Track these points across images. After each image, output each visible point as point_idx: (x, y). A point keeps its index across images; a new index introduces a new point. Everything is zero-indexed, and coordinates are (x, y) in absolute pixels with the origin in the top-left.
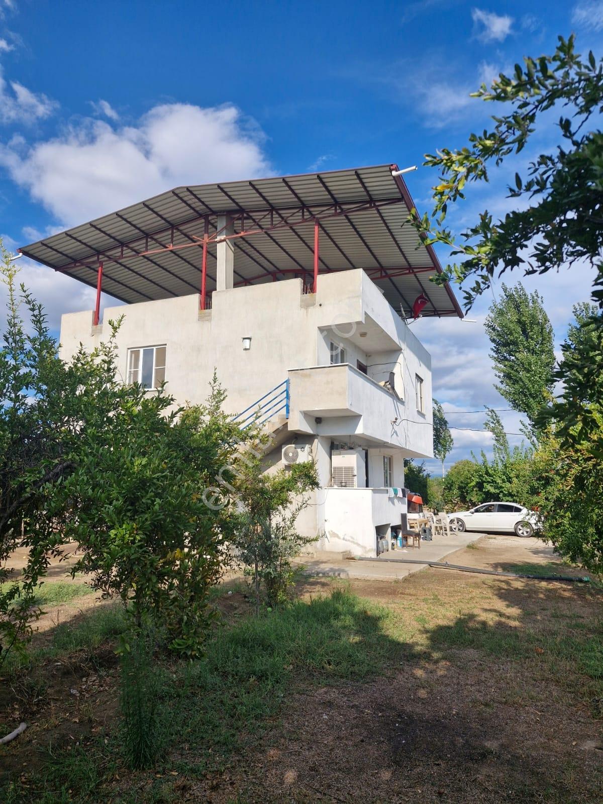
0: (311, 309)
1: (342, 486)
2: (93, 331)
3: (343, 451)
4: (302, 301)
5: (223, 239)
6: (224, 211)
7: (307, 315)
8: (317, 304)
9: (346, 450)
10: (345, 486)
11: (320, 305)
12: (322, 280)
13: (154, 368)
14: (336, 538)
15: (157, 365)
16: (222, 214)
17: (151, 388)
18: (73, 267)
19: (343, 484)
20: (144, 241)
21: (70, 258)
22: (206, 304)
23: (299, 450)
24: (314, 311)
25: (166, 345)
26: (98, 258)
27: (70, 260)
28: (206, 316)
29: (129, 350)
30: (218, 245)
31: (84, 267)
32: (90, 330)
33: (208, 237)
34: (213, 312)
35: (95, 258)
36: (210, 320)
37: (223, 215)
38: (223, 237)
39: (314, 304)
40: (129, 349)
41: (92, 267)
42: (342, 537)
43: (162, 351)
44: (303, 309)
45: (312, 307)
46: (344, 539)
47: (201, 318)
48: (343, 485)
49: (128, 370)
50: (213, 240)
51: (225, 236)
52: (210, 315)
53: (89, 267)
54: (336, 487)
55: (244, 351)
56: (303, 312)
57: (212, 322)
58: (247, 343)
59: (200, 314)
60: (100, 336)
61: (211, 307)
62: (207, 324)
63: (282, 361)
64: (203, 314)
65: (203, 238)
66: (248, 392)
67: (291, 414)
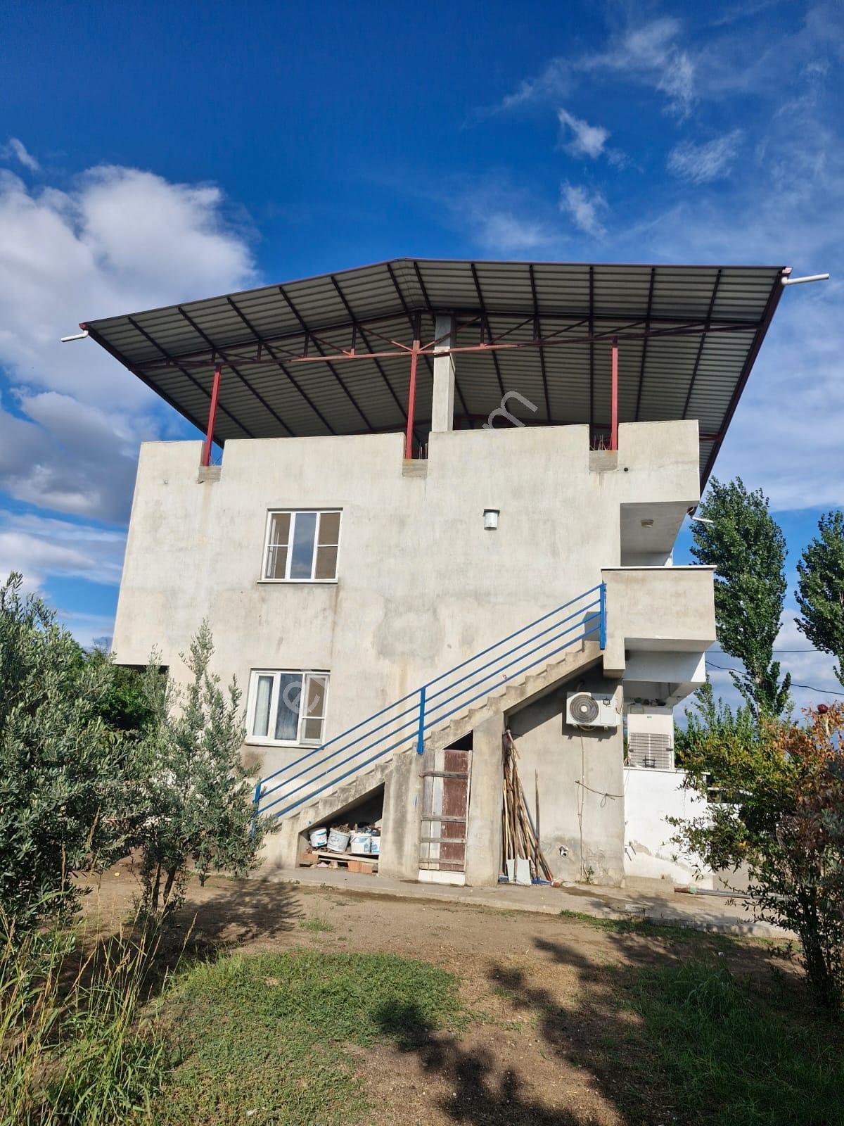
0: (608, 475)
1: (646, 766)
2: (201, 474)
3: (646, 708)
4: (592, 460)
5: (447, 351)
6: (449, 309)
7: (601, 483)
8: (618, 468)
9: (655, 706)
10: (653, 767)
11: (626, 470)
12: (628, 432)
13: (316, 545)
14: (644, 854)
15: (320, 542)
16: (446, 312)
17: (310, 577)
18: (164, 367)
19: (650, 763)
20: (303, 339)
21: (163, 351)
22: (418, 448)
23: (600, 703)
24: (613, 479)
25: (341, 509)
26: (214, 358)
27: (162, 354)
28: (417, 470)
29: (270, 513)
30: (435, 359)
31: (177, 369)
32: (197, 473)
33: (421, 346)
34: (429, 464)
35: (210, 356)
36: (424, 477)
37: (447, 315)
38: (447, 349)
39: (614, 467)
40: (269, 510)
41: (188, 371)
42: (654, 853)
43: (331, 521)
44: (593, 474)
45: (611, 472)
46: (657, 856)
47: (406, 472)
48: (648, 764)
49: (267, 544)
50: (430, 352)
51: (449, 348)
52: (424, 468)
53: (184, 371)
54: (639, 767)
55: (487, 531)
56: (593, 478)
57: (428, 479)
58: (492, 519)
59: (407, 465)
60: (215, 484)
61: (425, 456)
62: (418, 482)
63: (555, 553)
64: (414, 465)
65: (411, 346)
66: (493, 599)
67: (609, 642)
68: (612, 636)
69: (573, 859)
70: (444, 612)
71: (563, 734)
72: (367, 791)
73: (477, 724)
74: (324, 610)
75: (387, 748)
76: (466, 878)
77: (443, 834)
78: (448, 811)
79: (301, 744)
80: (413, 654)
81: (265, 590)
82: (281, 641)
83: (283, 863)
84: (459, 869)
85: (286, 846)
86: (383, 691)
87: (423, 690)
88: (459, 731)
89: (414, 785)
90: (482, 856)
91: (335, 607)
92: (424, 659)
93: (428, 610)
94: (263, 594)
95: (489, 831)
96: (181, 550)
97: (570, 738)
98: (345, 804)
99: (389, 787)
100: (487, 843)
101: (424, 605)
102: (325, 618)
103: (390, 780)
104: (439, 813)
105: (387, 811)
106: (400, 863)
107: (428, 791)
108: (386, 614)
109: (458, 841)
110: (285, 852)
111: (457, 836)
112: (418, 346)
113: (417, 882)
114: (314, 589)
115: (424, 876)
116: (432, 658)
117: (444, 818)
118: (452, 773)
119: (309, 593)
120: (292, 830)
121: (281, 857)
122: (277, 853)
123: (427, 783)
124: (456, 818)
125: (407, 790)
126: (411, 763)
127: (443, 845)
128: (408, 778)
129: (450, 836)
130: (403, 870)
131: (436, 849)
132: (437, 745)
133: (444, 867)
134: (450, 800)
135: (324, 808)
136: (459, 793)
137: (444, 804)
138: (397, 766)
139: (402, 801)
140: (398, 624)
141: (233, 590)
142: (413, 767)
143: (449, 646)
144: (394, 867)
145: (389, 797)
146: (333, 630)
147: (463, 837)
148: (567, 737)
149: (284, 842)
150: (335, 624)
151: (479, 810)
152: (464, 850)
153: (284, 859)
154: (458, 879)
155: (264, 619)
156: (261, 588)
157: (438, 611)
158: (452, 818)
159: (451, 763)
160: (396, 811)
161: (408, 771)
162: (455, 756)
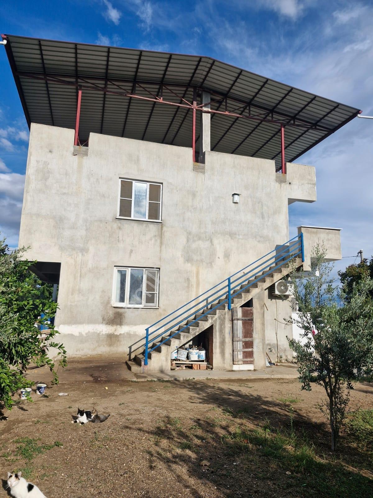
0: (283, 184)
2: (75, 150)
4: (277, 177)
6: (210, 89)
7: (280, 188)
8: (287, 182)
11: (290, 183)
13: (148, 200)
15: (151, 199)
16: (208, 91)
17: (146, 218)
20: (131, 85)
21: (44, 68)
23: (288, 285)
24: (285, 187)
25: (162, 183)
28: (200, 169)
29: (120, 180)
30: (203, 113)
31: (44, 82)
32: (72, 149)
34: (206, 167)
35: (75, 80)
36: (204, 173)
38: (209, 110)
39: (285, 182)
40: (119, 178)
43: (156, 188)
44: (277, 183)
47: (195, 169)
49: (119, 197)
50: (201, 109)
52: (204, 168)
53: (47, 84)
55: (234, 204)
56: (277, 185)
57: (206, 174)
58: (236, 198)
59: (195, 165)
60: (85, 157)
61: (203, 162)
62: (201, 175)
63: (263, 217)
64: (198, 166)
65: (192, 104)
66: (237, 236)
67: (305, 259)
68: (306, 257)
69: (274, 352)
70: (215, 241)
71: (269, 298)
72: (205, 329)
73: (254, 295)
74: (155, 236)
75: (191, 307)
76: (254, 367)
77: (244, 347)
78: (245, 336)
79: (145, 306)
80: (202, 261)
81: (120, 223)
82: (131, 251)
83: (164, 369)
84: (251, 362)
85: (165, 361)
86: (188, 279)
87: (229, 279)
88: (246, 299)
89: (228, 325)
90: (260, 356)
91: (161, 235)
92: (207, 264)
93: (208, 240)
94: (119, 225)
95: (262, 344)
96: (64, 194)
97: (271, 300)
98: (194, 336)
99: (216, 326)
100: (261, 350)
101: (206, 237)
102: (156, 240)
103: (216, 323)
104: (241, 338)
105: (216, 338)
106: (224, 363)
107: (235, 327)
108: (188, 241)
109: (250, 350)
110: (164, 364)
111: (250, 348)
112: (196, 105)
113: (232, 371)
114: (149, 225)
115: (235, 368)
116: (211, 263)
117: (244, 340)
118: (246, 318)
119: (146, 226)
120: (167, 351)
121: (162, 366)
122: (160, 365)
123: (234, 324)
124: (249, 339)
125: (225, 327)
126: (225, 314)
127: (244, 352)
128: (225, 321)
129: (247, 348)
130: (226, 366)
131: (240, 355)
132: (237, 305)
133: (245, 363)
134: (245, 331)
135: (184, 339)
136: (249, 327)
137: (243, 333)
138: (219, 316)
139: (222, 332)
140: (194, 246)
141: (101, 221)
142: (227, 316)
143: (219, 258)
144: (221, 365)
145: (216, 331)
146: (161, 247)
147: (252, 348)
148: (270, 300)
149: (164, 358)
150: (161, 243)
151: (257, 335)
152: (253, 354)
153: (164, 368)
154: (251, 367)
155: (121, 238)
156: (118, 221)
157: (213, 240)
158: (247, 339)
159: (245, 314)
160: (220, 338)
161: (224, 318)
162: (247, 311)
